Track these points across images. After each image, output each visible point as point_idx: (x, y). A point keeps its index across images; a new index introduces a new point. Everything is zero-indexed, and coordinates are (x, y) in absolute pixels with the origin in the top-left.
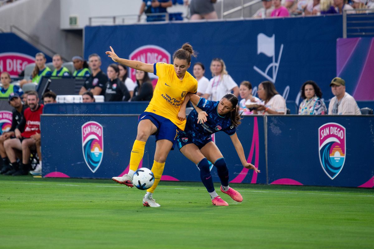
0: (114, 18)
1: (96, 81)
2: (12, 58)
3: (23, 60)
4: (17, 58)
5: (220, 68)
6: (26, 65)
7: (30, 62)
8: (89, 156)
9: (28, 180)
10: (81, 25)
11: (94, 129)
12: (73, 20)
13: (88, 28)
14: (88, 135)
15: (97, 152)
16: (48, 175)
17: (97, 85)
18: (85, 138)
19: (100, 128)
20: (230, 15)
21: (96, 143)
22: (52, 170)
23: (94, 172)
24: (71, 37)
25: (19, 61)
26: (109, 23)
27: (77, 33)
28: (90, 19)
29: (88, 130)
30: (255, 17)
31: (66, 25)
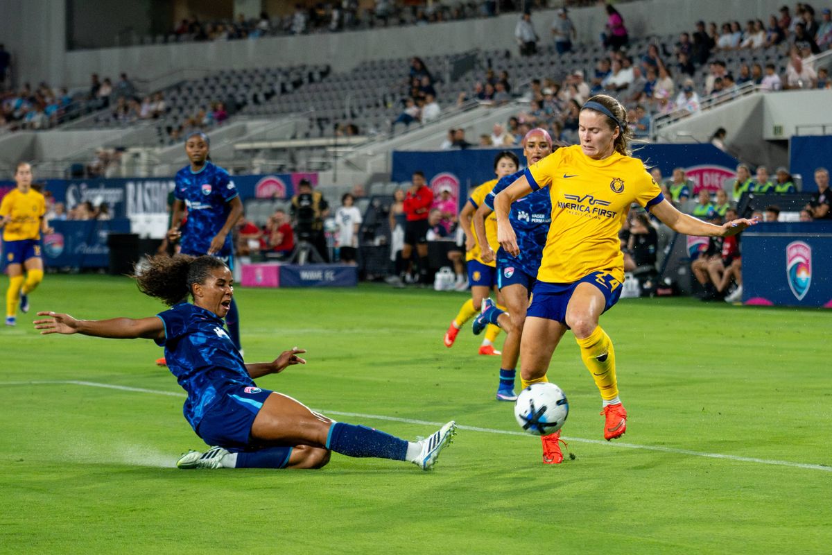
0: (824, 127)
1: (822, 198)
2: (710, 171)
3: (722, 173)
4: (715, 171)
6: (725, 180)
7: (729, 175)
8: (795, 282)
9: (722, 307)
10: (787, 134)
11: (801, 250)
12: (778, 130)
13: (795, 138)
14: (793, 258)
15: (804, 276)
16: (748, 303)
17: (824, 202)
18: (790, 261)
19: (807, 249)
21: (803, 267)
22: (754, 296)
23: (800, 298)
24: (775, 148)
25: (717, 175)
26: (818, 132)
27: (783, 143)
28: (797, 128)
29: (794, 251)
31: (770, 134)
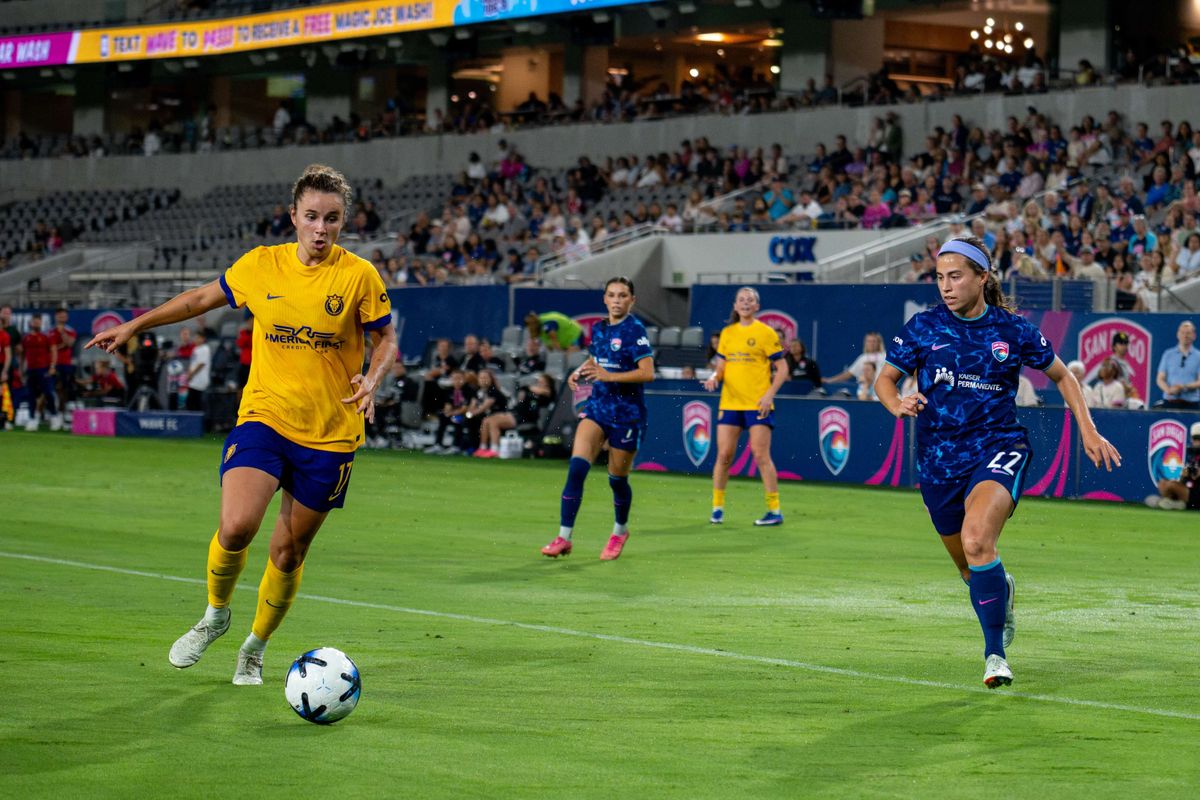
0: (729, 276)
5: (876, 344)
8: (692, 445)
10: (688, 282)
12: (678, 277)
13: (697, 287)
14: (691, 418)
20: (873, 277)
23: (697, 464)
24: (675, 297)
27: (683, 292)
28: (699, 276)
30: (903, 280)
31: (668, 282)
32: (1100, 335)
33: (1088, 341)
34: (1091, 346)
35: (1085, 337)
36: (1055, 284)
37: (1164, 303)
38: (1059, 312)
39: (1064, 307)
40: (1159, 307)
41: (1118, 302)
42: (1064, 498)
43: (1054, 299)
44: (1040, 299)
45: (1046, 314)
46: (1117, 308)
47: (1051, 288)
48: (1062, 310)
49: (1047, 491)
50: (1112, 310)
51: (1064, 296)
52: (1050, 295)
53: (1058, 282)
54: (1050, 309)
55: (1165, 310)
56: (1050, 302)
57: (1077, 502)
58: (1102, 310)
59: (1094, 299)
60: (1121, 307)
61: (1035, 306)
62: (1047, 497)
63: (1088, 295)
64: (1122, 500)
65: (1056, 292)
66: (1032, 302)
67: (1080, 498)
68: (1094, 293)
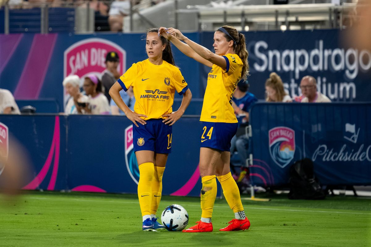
32: (83, 53)
33: (72, 58)
34: (74, 62)
35: (69, 55)
36: (42, 11)
37: (135, 25)
38: (47, 34)
39: (50, 29)
40: (132, 27)
41: (96, 25)
42: (56, 191)
43: (42, 22)
44: (30, 23)
45: (36, 36)
46: (96, 30)
47: (39, 14)
48: (50, 32)
49: (41, 186)
50: (92, 31)
51: (50, 20)
52: (39, 20)
53: (45, 9)
54: (39, 32)
55: (136, 31)
56: (39, 27)
57: (66, 194)
58: (83, 32)
59: (77, 23)
60: (99, 28)
61: (26, 30)
62: (42, 190)
63: (71, 19)
64: (104, 191)
65: (44, 17)
66: (25, 27)
67: (69, 191)
68: (76, 18)
